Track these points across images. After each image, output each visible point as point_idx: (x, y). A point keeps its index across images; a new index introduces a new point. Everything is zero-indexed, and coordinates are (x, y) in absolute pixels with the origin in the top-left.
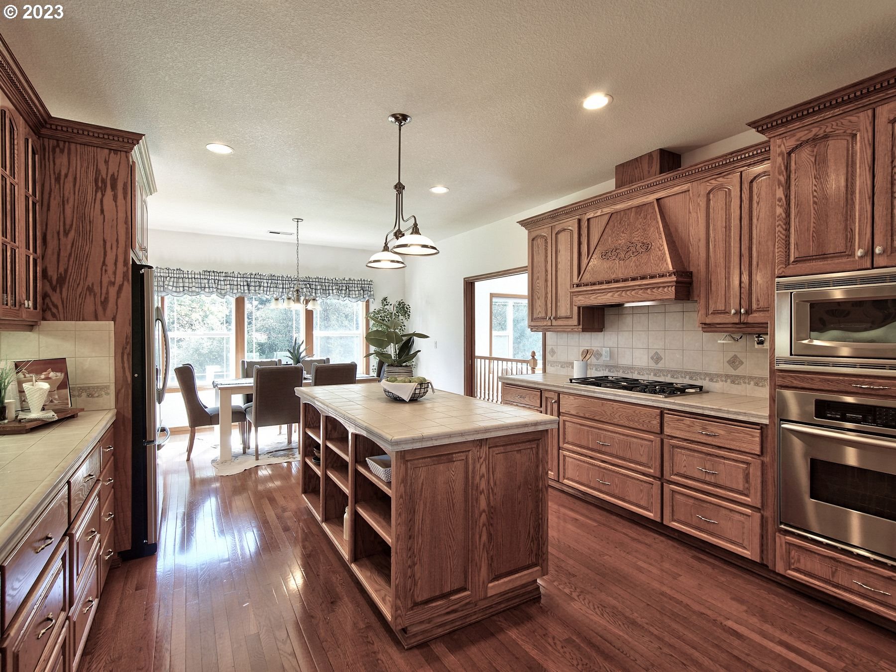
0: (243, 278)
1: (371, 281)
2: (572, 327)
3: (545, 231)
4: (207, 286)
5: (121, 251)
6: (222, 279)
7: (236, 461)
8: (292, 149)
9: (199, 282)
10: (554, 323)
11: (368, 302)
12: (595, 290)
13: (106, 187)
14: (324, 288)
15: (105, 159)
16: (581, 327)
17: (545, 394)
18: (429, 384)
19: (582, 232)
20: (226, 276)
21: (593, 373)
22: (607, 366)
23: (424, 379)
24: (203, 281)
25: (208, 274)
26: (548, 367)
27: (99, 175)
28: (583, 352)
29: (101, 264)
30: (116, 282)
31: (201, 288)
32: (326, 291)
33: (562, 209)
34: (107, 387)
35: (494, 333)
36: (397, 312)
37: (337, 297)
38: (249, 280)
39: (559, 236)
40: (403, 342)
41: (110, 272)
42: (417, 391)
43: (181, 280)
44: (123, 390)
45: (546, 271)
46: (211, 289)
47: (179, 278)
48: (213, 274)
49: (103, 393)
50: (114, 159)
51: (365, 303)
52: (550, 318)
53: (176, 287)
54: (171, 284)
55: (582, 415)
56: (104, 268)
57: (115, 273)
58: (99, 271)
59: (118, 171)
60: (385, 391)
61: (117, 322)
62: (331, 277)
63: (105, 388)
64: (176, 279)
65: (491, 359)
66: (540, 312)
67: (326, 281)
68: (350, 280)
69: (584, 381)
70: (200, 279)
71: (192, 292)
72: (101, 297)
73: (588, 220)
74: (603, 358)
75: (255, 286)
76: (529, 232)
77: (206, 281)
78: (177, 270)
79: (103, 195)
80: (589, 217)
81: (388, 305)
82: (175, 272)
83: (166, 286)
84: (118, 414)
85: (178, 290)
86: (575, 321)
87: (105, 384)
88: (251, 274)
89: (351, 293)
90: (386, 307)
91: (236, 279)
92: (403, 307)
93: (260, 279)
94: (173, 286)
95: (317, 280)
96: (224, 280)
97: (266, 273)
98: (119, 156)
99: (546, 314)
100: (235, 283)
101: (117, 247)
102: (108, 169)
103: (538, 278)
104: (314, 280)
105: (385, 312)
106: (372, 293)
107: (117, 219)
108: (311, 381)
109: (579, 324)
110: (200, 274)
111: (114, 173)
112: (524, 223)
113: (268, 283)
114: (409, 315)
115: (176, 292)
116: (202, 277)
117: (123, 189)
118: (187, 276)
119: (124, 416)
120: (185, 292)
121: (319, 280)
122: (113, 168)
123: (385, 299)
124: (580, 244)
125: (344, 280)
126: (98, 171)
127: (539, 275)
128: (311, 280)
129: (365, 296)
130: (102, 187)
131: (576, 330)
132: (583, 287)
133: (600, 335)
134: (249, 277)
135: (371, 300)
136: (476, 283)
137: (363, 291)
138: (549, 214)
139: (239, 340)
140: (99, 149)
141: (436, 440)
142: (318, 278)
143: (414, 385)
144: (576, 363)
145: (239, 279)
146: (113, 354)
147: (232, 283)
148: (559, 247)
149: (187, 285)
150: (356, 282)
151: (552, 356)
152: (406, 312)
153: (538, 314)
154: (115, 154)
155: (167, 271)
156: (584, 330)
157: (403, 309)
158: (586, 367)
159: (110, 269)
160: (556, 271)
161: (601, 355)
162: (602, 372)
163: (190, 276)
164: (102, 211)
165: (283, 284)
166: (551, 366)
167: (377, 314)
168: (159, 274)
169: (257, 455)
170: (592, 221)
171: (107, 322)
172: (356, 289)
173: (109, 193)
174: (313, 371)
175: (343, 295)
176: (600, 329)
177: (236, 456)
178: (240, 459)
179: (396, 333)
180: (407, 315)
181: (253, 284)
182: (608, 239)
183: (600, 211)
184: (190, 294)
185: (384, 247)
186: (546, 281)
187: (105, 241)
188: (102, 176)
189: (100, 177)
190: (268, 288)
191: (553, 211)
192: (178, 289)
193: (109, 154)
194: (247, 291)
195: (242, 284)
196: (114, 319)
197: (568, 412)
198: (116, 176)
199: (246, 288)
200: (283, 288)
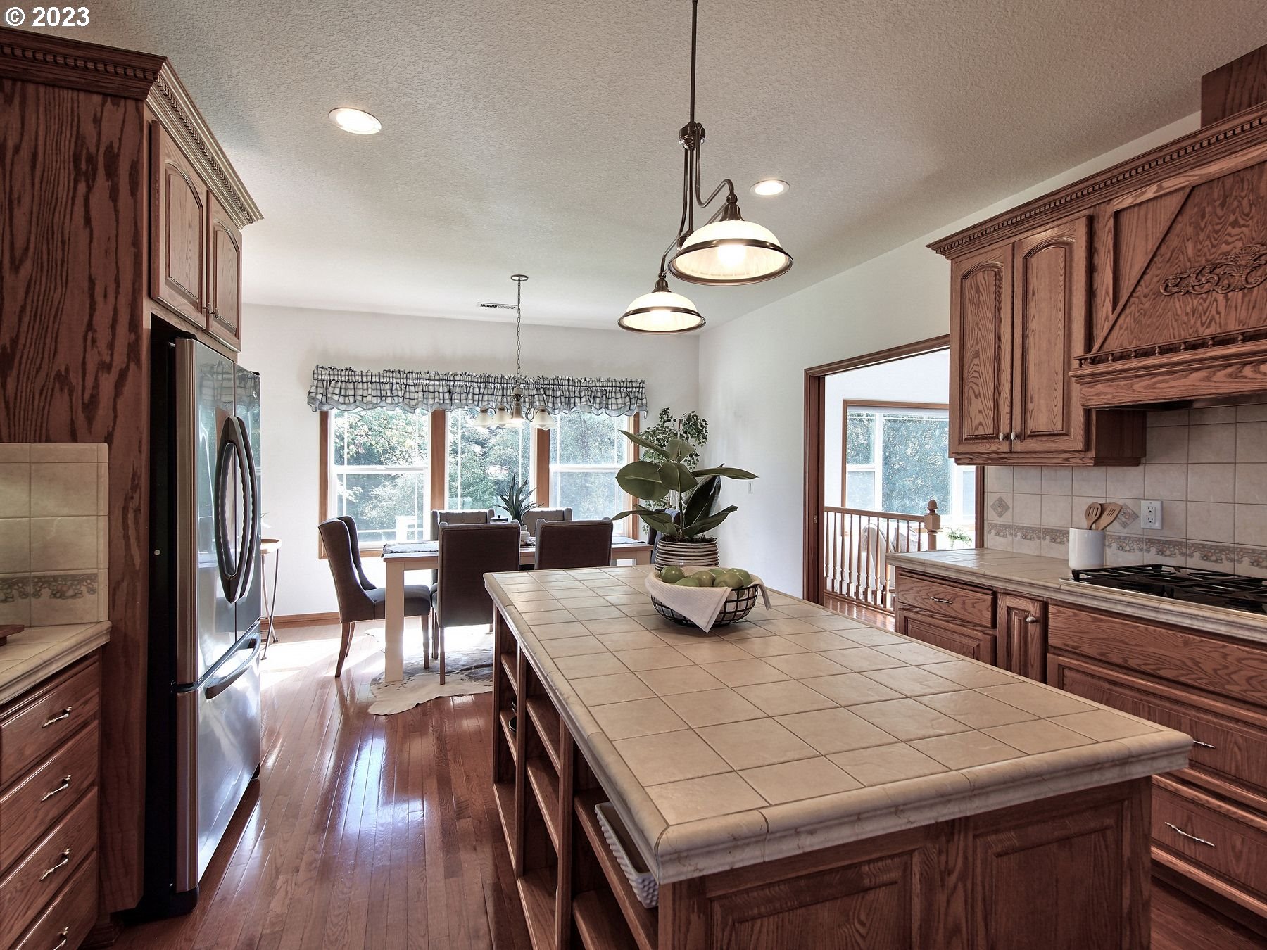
0: (443, 380)
1: (643, 382)
2: (1066, 456)
3: (996, 255)
4: (389, 394)
5: (123, 301)
6: (412, 382)
7: (410, 684)
8: (481, 106)
9: (378, 387)
10: (1018, 446)
11: (637, 416)
12: (1148, 367)
13: (95, 170)
14: (567, 395)
15: (95, 115)
16: (1093, 454)
17: (1004, 602)
18: (758, 589)
19: (1097, 245)
20: (417, 379)
21: (1118, 558)
22: (1151, 542)
23: (746, 575)
24: (383, 387)
25: (391, 375)
26: (990, 539)
27: (82, 146)
28: (1089, 508)
29: (84, 328)
30: (114, 364)
31: (381, 397)
32: (569, 400)
33: (1044, 201)
34: (93, 578)
35: (850, 467)
36: (685, 433)
37: (587, 409)
38: (452, 383)
39: (1034, 261)
40: (698, 486)
41: (102, 344)
42: (731, 607)
43: (351, 386)
44: (125, 584)
45: (998, 338)
46: (396, 398)
47: (349, 382)
48: (398, 376)
49: (84, 589)
50: (113, 115)
51: (632, 418)
52: (1007, 437)
53: (345, 396)
54: (337, 391)
55: (1119, 661)
56: (90, 334)
57: (111, 346)
58: (81, 342)
59: (120, 139)
60: (654, 601)
61: (114, 445)
62: (578, 376)
63: (84, 580)
64: (344, 384)
65: (843, 511)
66: (980, 424)
67: (571, 383)
68: (608, 380)
69: (1100, 576)
70: (380, 382)
71: (367, 403)
72: (83, 394)
73: (1117, 215)
74: (1142, 523)
75: (461, 393)
76: (955, 263)
77: (388, 386)
78: (346, 370)
79: (89, 188)
80: (1118, 208)
81: (669, 421)
82: (343, 373)
83: (329, 395)
84: (113, 631)
85: (347, 401)
86: (1076, 440)
87: (89, 572)
88: (455, 374)
89: (610, 402)
90: (666, 424)
91: (432, 382)
92: (695, 424)
93: (469, 382)
94: (340, 395)
95: (556, 382)
96: (415, 385)
97: (476, 372)
98: (122, 110)
99: (997, 427)
100: (431, 389)
101: (117, 293)
102: (99, 134)
103: (977, 355)
104: (551, 382)
105: (665, 432)
106: (644, 401)
107: (117, 236)
108: (532, 550)
109: (1087, 448)
110: (380, 376)
111: (111, 142)
112: (940, 247)
113: (480, 388)
114: (705, 438)
115: (344, 404)
116: (382, 380)
117: (130, 174)
118: (360, 379)
119: (126, 635)
120: (358, 403)
121: (558, 382)
122: (110, 130)
123: (665, 412)
124: (1091, 270)
125: (599, 381)
126: (80, 139)
127: (978, 347)
128: (546, 382)
129: (632, 407)
130: (87, 172)
131: (1078, 461)
132: (1110, 363)
133: (1133, 473)
134: (452, 378)
135: (643, 413)
136: (827, 378)
137: (630, 399)
138: (1008, 216)
139: (436, 479)
140: (82, 95)
141: (811, 833)
142: (557, 378)
143: (723, 592)
144: (1073, 533)
145: (437, 383)
146: (104, 509)
147: (425, 388)
148: (1034, 282)
149: (360, 392)
150: (618, 384)
151: (1000, 515)
152: (700, 433)
153: (977, 428)
154: (113, 105)
155: (332, 372)
156: (1099, 462)
157: (695, 427)
158: (1102, 542)
159: (103, 336)
160: (1025, 337)
161: (1135, 516)
162: (1139, 553)
163: (364, 379)
164: (88, 221)
165: (503, 390)
166: (998, 534)
167: (652, 436)
168: (320, 377)
169: (443, 672)
170: (1125, 218)
171: (94, 446)
172: (619, 396)
173: (101, 181)
174: (538, 532)
175: (597, 406)
176: (1135, 461)
177: (412, 673)
178: (418, 679)
179: (680, 467)
180: (701, 437)
181: (457, 390)
182: (1182, 250)
183: (1154, 187)
184: (365, 406)
185: (658, 283)
186: (997, 358)
187: (92, 282)
188: (88, 149)
189: (84, 152)
190: (481, 396)
191: (1020, 207)
192: (347, 399)
193: (103, 105)
194: (448, 402)
195: (441, 390)
196: (109, 439)
197: (1076, 648)
198: (116, 150)
199: (447, 396)
200: (503, 396)
